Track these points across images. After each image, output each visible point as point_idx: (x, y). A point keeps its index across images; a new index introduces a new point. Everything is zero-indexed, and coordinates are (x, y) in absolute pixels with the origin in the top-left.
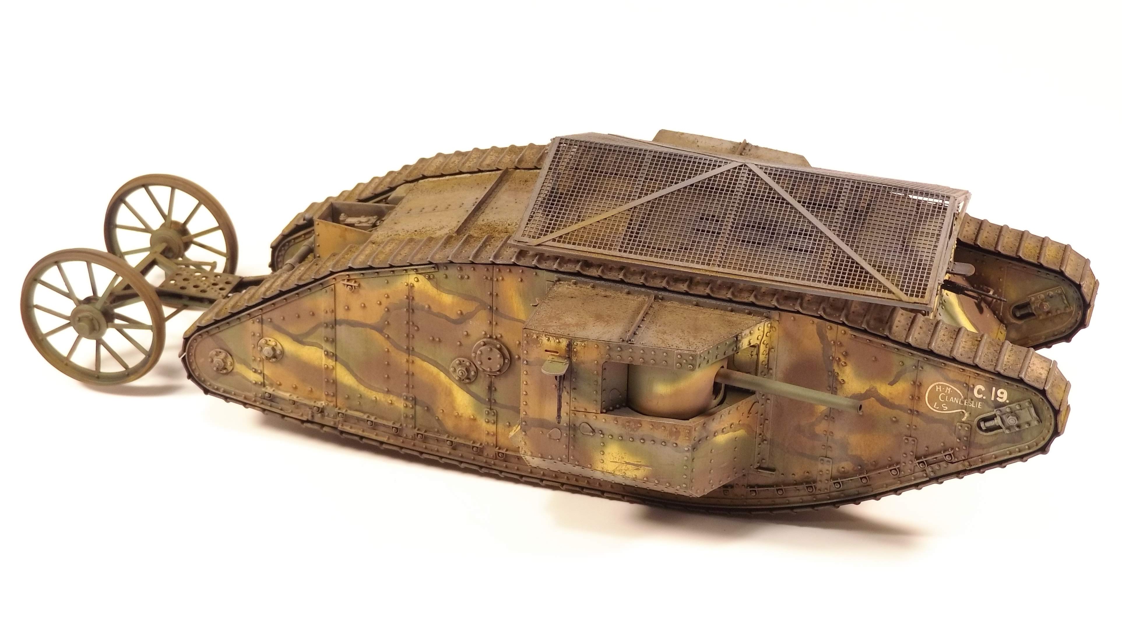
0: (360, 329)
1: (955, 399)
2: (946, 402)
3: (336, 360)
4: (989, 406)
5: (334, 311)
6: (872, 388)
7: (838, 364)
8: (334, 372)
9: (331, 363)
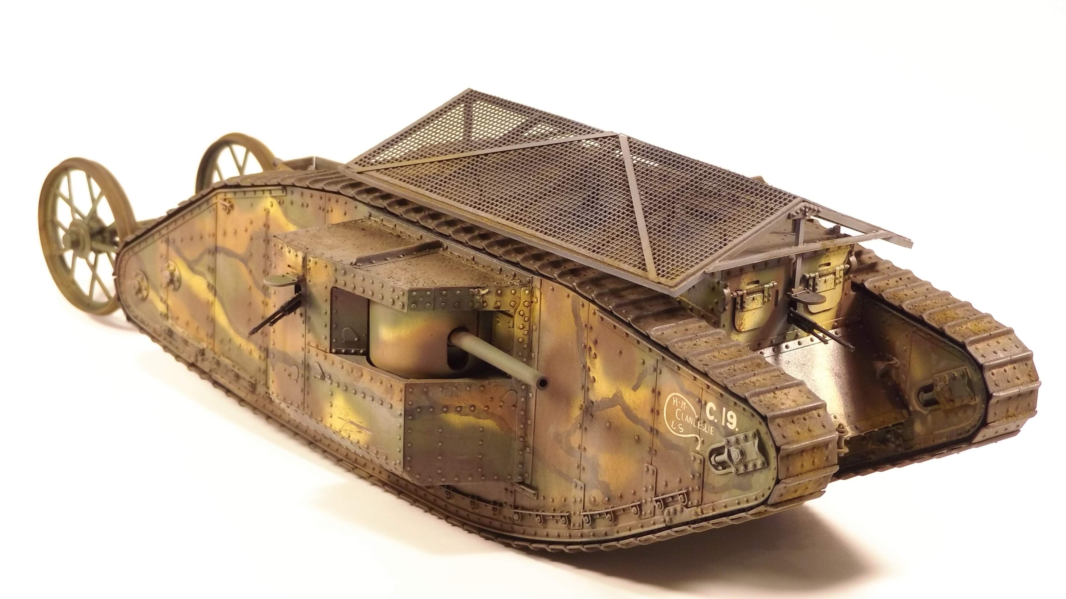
0: (233, 260)
1: (690, 418)
2: (681, 422)
3: (215, 294)
4: (720, 434)
5: (215, 235)
6: (619, 392)
7: (590, 355)
8: (213, 309)
9: (210, 297)
